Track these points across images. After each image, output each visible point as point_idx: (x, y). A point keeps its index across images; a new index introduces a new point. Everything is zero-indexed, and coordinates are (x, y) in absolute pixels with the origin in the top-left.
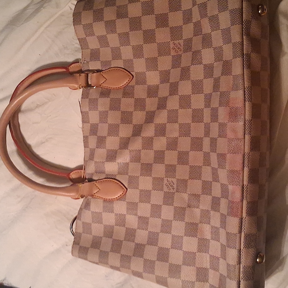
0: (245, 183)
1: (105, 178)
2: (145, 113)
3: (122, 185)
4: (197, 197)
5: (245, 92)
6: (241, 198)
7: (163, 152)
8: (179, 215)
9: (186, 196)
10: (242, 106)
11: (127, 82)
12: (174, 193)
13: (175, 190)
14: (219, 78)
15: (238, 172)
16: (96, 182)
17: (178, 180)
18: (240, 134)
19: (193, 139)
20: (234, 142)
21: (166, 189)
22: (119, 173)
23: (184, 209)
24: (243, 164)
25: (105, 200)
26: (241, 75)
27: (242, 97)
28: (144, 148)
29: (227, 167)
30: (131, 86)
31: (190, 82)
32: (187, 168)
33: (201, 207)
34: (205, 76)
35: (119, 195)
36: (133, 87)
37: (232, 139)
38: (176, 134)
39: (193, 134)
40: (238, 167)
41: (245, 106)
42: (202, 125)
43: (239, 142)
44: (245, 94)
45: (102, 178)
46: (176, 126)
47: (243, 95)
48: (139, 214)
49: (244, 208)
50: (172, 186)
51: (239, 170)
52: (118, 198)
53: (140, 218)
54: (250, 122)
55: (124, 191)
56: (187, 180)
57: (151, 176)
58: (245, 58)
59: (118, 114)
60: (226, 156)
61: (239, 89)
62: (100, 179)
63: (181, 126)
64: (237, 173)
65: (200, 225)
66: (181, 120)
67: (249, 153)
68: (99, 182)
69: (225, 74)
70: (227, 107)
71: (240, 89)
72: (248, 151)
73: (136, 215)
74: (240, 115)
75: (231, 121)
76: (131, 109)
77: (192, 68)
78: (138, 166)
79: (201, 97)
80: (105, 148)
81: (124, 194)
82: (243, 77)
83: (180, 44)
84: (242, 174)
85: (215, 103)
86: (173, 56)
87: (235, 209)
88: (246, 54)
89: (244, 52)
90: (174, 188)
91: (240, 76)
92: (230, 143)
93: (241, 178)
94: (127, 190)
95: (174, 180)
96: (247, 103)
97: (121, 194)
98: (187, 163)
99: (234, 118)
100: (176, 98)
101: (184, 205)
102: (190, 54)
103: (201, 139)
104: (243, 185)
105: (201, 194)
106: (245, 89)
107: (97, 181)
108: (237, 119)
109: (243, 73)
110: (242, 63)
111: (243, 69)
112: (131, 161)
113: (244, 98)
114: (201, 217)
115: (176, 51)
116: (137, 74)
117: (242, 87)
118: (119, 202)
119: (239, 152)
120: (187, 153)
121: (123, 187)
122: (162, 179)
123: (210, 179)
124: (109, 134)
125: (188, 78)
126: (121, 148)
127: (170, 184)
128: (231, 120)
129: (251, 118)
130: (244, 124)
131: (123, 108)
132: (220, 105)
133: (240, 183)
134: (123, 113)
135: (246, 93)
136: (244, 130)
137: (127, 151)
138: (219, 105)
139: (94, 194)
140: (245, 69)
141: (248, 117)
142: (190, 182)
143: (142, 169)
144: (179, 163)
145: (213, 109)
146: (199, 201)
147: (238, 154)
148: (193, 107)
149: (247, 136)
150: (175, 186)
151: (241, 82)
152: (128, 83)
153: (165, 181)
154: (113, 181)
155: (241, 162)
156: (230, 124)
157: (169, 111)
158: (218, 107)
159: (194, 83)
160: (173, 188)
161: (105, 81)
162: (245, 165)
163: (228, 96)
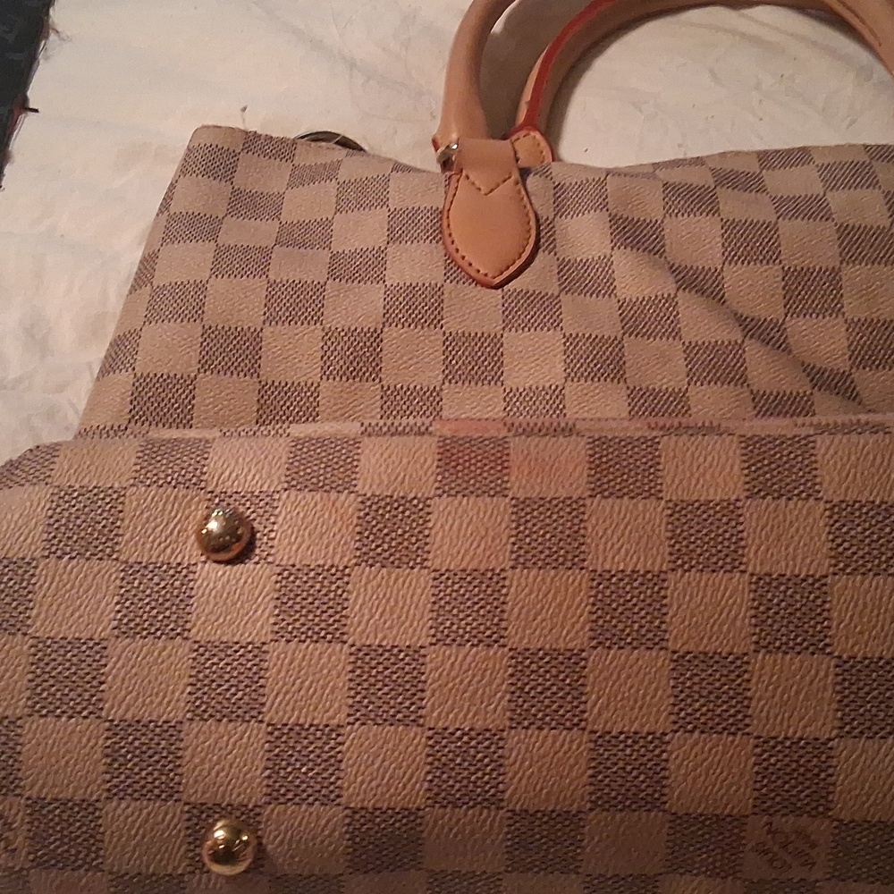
1: (536, 215)
2: (843, 366)
3: (513, 269)
16: (517, 183)
25: (441, 215)
35: (469, 259)
45: (536, 206)
48: (392, 334)
52: (456, 256)
53: (376, 336)
55: (490, 275)
59: (826, 256)
62: (532, 198)
68: (519, 192)
76: (852, 308)
80: (668, 212)
94: (497, 287)
97: (476, 266)
107: (520, 186)
118: (439, 262)
124: (729, 227)
134: (833, 275)
137: (669, 287)
139: (468, 177)
154: (527, 240)
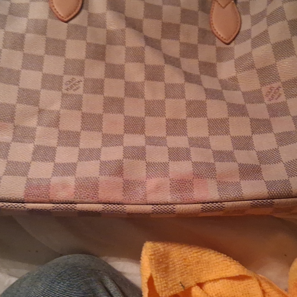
0: (79, 206)
2: (178, 56)
3: (72, 15)
4: (56, 123)
5: (217, 202)
6: (55, 200)
7: (122, 77)
8: (26, 97)
9: (56, 107)
10: (195, 199)
11: (220, 35)
12: (60, 90)
13: (66, 92)
14: (234, 160)
15: (95, 196)
17: (81, 96)
18: (152, 198)
19: (142, 120)
20: (141, 190)
21: (67, 78)
22: (90, 15)
23: (36, 103)
24: (108, 202)
26: (242, 196)
27: (209, 198)
28: (128, 49)
29: (102, 178)
30: (215, 41)
31: (225, 116)
32: (99, 110)
33: (39, 128)
34: (236, 138)
35: (57, 10)
36: (214, 44)
37: (145, 187)
38: (148, 96)
39: (149, 121)
40: (103, 195)
41: (195, 203)
42: (163, 134)
43: (141, 197)
44: (213, 203)
46: (161, 96)
47: (212, 201)
48: (28, 36)
49: (39, 205)
50: (71, 87)
51: (99, 196)
52: (53, 9)
54: (172, 212)
55: (64, 17)
56: (80, 109)
57: (87, 57)
58: (267, 201)
59: (176, 19)
60: (119, 176)
61: (220, 194)
63: (162, 103)
64: (94, 193)
65: (11, 125)
66: (169, 102)
67: (125, 211)
69: (242, 170)
70: (193, 176)
71: (220, 196)
72: (128, 210)
73: (28, 31)
74: (181, 196)
75: (171, 183)
76: (182, 38)
77: (246, 120)
78: (102, 41)
79: (204, 133)
81: (60, 17)
82: (239, 200)
83: (279, 96)
84: (92, 201)
85: (197, 154)
86: (260, 91)
87: (37, 192)
88: (274, 202)
89: (275, 200)
90: (68, 90)
91: (240, 195)
92: (139, 185)
93: (86, 200)
94: (66, 22)
95: (80, 91)
96: (199, 206)
97: (60, 13)
98: (106, 110)
99: (177, 188)
100: (202, 97)
101: (42, 105)
102: (266, 115)
103: (142, 132)
104: (75, 204)
105: (60, 129)
106: (221, 202)
108: (175, 191)
109: (246, 199)
110: (261, 197)
111: (252, 199)
112: (108, 32)
113: (207, 202)
114: (24, 128)
115: (268, 94)
116: (232, 49)
117: (223, 198)
118: (47, 10)
119: (126, 197)
120: (121, 111)
121: (70, 17)
122: (81, 73)
123: (82, 145)
125: (231, 114)
126: (127, 19)
127: (74, 84)
128: (173, 183)
129: (177, 213)
130: (169, 203)
131: (185, 27)
132: (195, 164)
133: (78, 199)
134: (178, 27)
135: (215, 204)
136: (158, 203)
138: (195, 162)
140: (251, 202)
141: (179, 208)
142: (78, 114)
143: (97, 46)
144: (105, 98)
145: (188, 151)
146: (48, 126)
147: (123, 195)
148: (189, 120)
149: (151, 208)
150: (71, 92)
151: (231, 197)
152: (218, 36)
153: (78, 78)
154: (78, 4)
155: (111, 200)
156: (166, 181)
157: (182, 86)
158: (191, 160)
159: (224, 121)
160: (68, 88)
161: (221, 6)
162: (106, 205)
163: (208, 176)
